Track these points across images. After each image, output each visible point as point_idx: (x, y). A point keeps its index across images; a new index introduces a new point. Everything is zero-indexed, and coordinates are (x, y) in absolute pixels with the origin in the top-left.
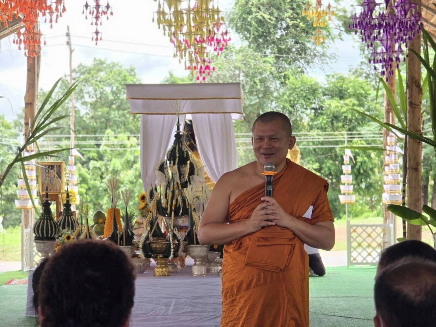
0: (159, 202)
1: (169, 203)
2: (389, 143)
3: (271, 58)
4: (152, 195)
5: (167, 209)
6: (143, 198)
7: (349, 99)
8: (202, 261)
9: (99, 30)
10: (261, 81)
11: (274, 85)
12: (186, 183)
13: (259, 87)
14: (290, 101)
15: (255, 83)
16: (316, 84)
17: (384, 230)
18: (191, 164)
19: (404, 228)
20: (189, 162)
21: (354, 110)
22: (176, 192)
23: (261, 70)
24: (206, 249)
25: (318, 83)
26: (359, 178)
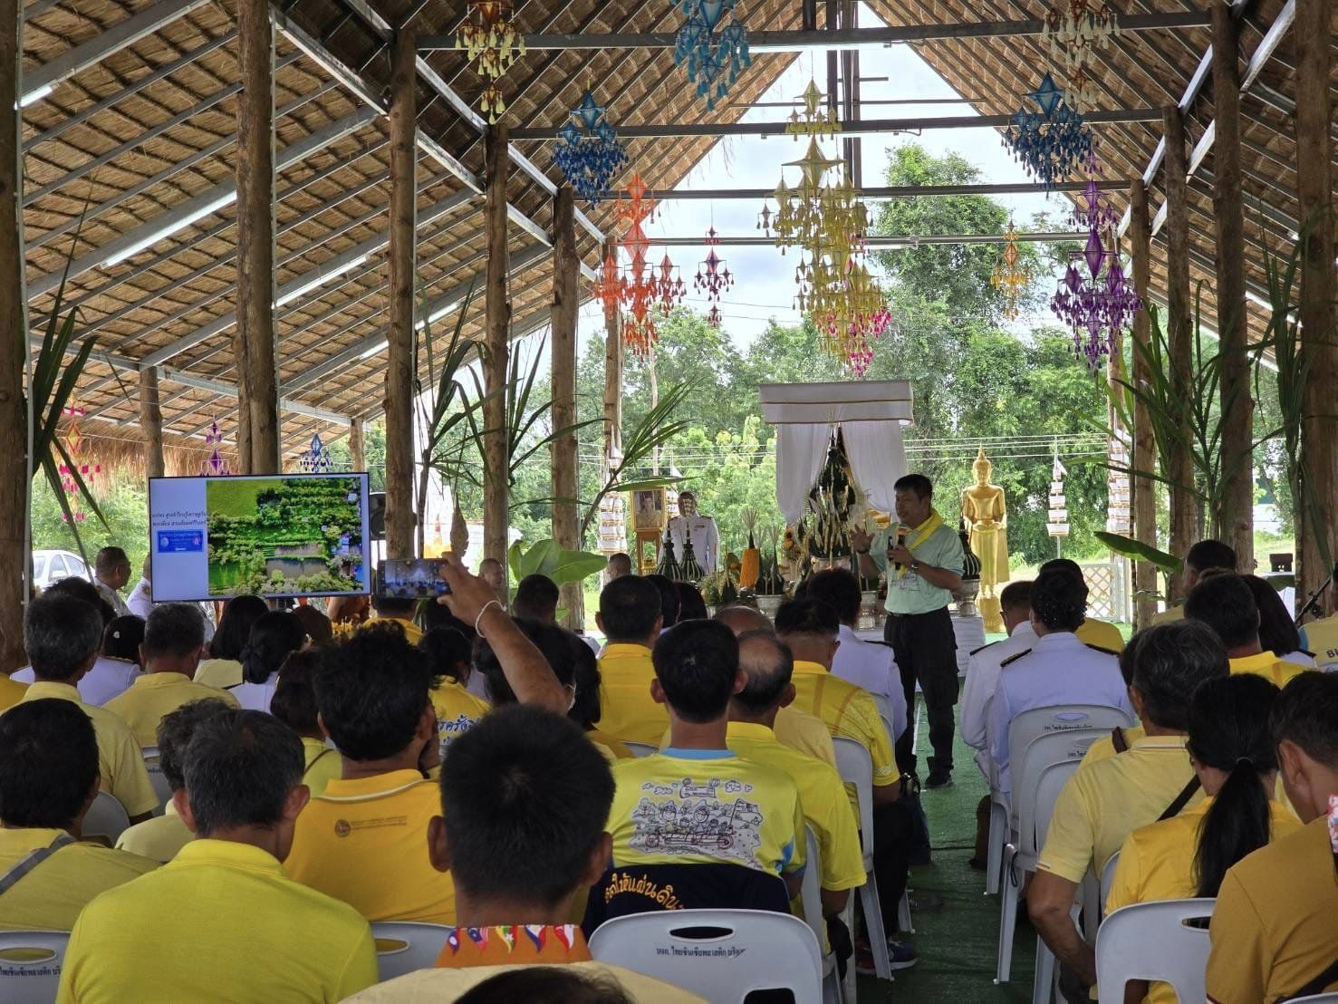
0: (812, 541)
1: (826, 540)
2: (1115, 450)
3: (942, 303)
4: (801, 531)
5: (822, 548)
6: (789, 535)
7: (1072, 368)
8: (870, 612)
9: (718, 308)
10: (931, 341)
11: (950, 346)
12: (845, 514)
13: (927, 350)
14: (976, 371)
15: (921, 344)
16: (1017, 344)
17: (1110, 572)
18: (850, 489)
19: (1133, 567)
20: (847, 487)
21: (1080, 384)
22: (834, 526)
23: (928, 324)
24: (874, 596)
25: (1020, 343)
26: (1091, 493)
